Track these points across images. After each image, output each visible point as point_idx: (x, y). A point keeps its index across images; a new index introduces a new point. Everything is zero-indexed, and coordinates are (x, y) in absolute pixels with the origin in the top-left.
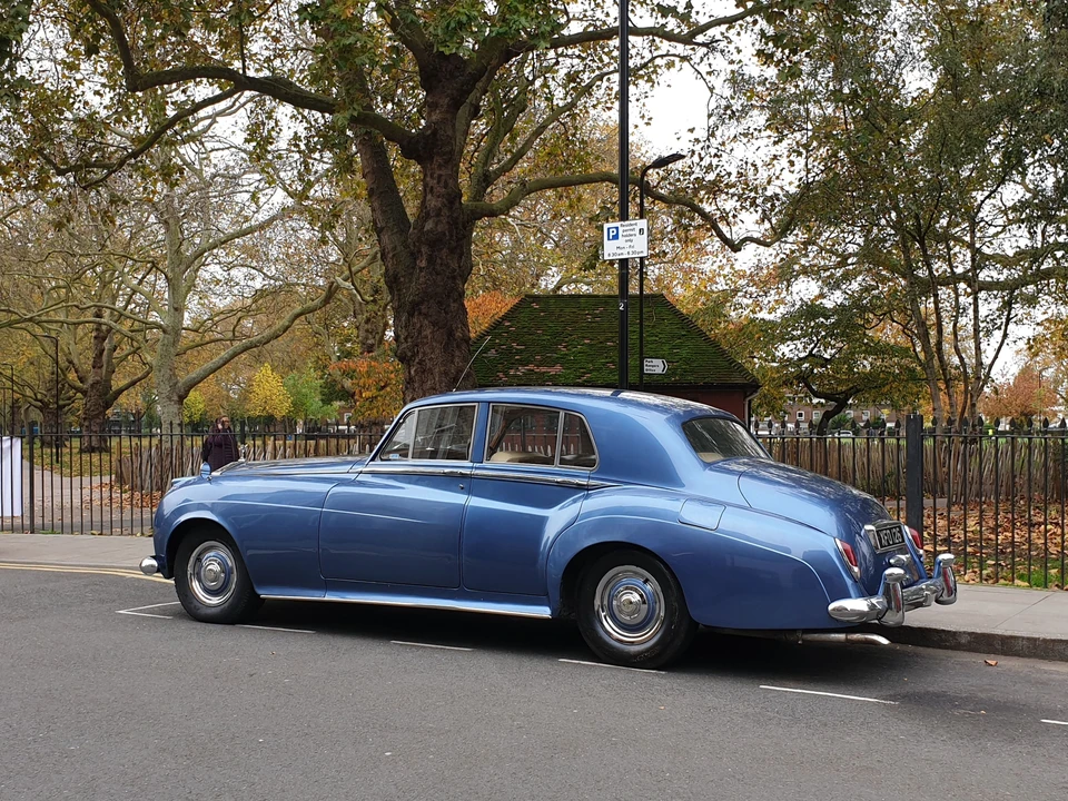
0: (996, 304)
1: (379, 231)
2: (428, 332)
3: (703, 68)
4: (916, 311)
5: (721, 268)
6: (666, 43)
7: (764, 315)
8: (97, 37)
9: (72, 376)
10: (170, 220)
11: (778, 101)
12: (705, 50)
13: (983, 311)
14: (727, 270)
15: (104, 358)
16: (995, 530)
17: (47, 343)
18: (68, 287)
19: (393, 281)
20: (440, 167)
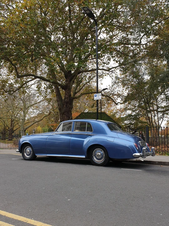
0: (161, 114)
1: (58, 101)
2: (65, 117)
3: (111, 75)
4: (148, 115)
5: (115, 108)
6: (105, 71)
7: (122, 116)
8: (13, 69)
9: (7, 128)
10: (24, 101)
11: (124, 81)
12: (111, 72)
13: (159, 115)
14: (116, 109)
15: (12, 125)
16: (162, 148)
17: (3, 122)
18: (7, 113)
19: (60, 109)
20: (68, 90)
